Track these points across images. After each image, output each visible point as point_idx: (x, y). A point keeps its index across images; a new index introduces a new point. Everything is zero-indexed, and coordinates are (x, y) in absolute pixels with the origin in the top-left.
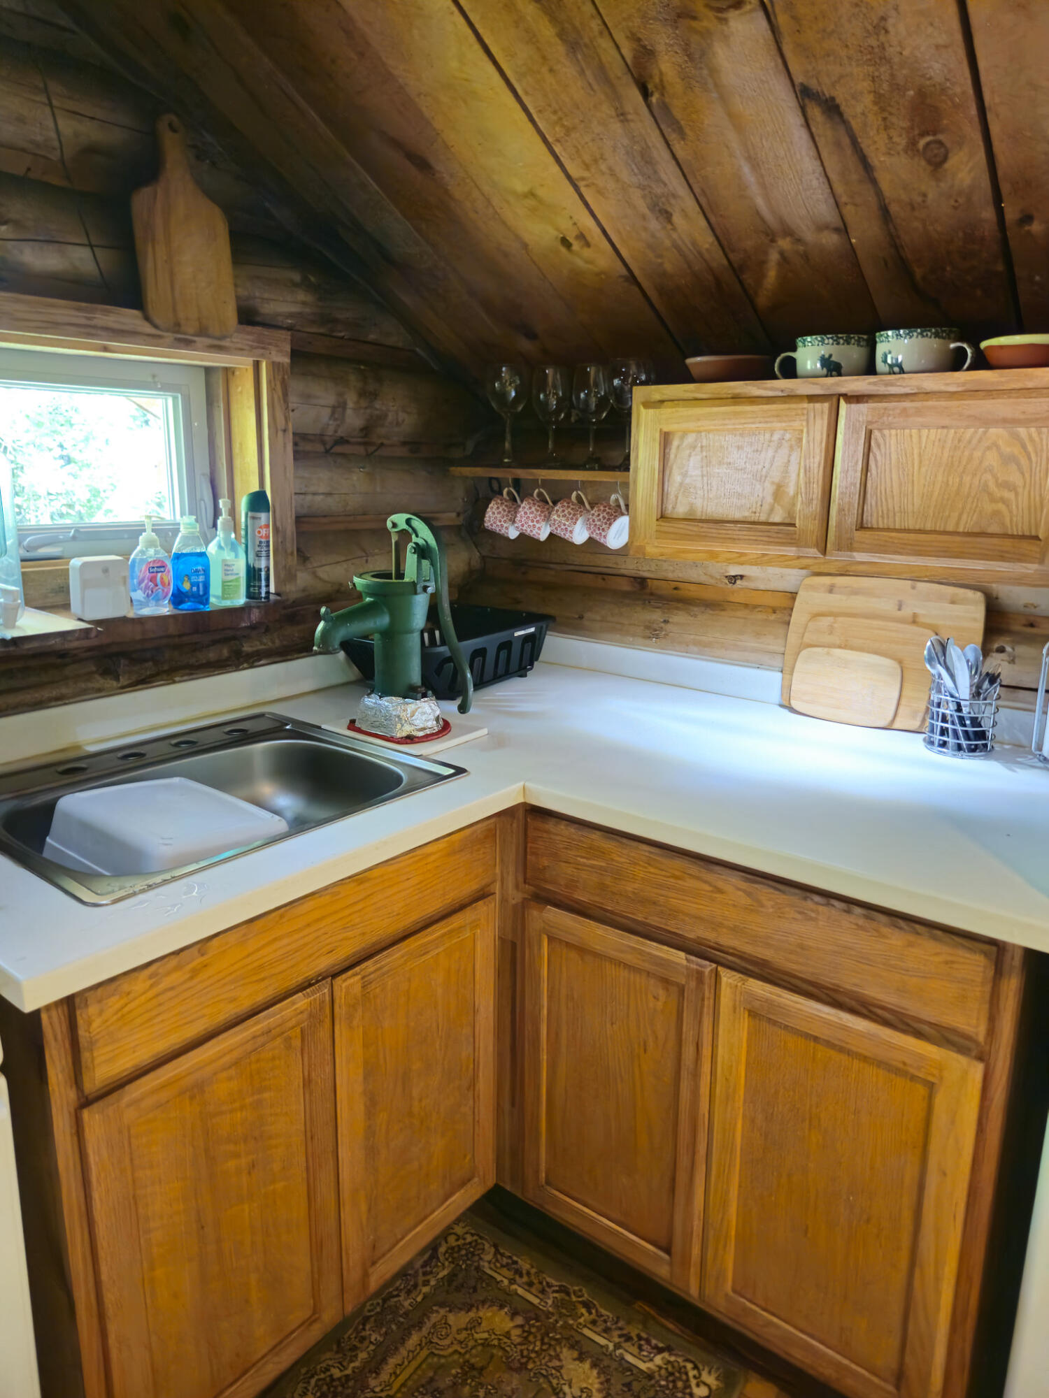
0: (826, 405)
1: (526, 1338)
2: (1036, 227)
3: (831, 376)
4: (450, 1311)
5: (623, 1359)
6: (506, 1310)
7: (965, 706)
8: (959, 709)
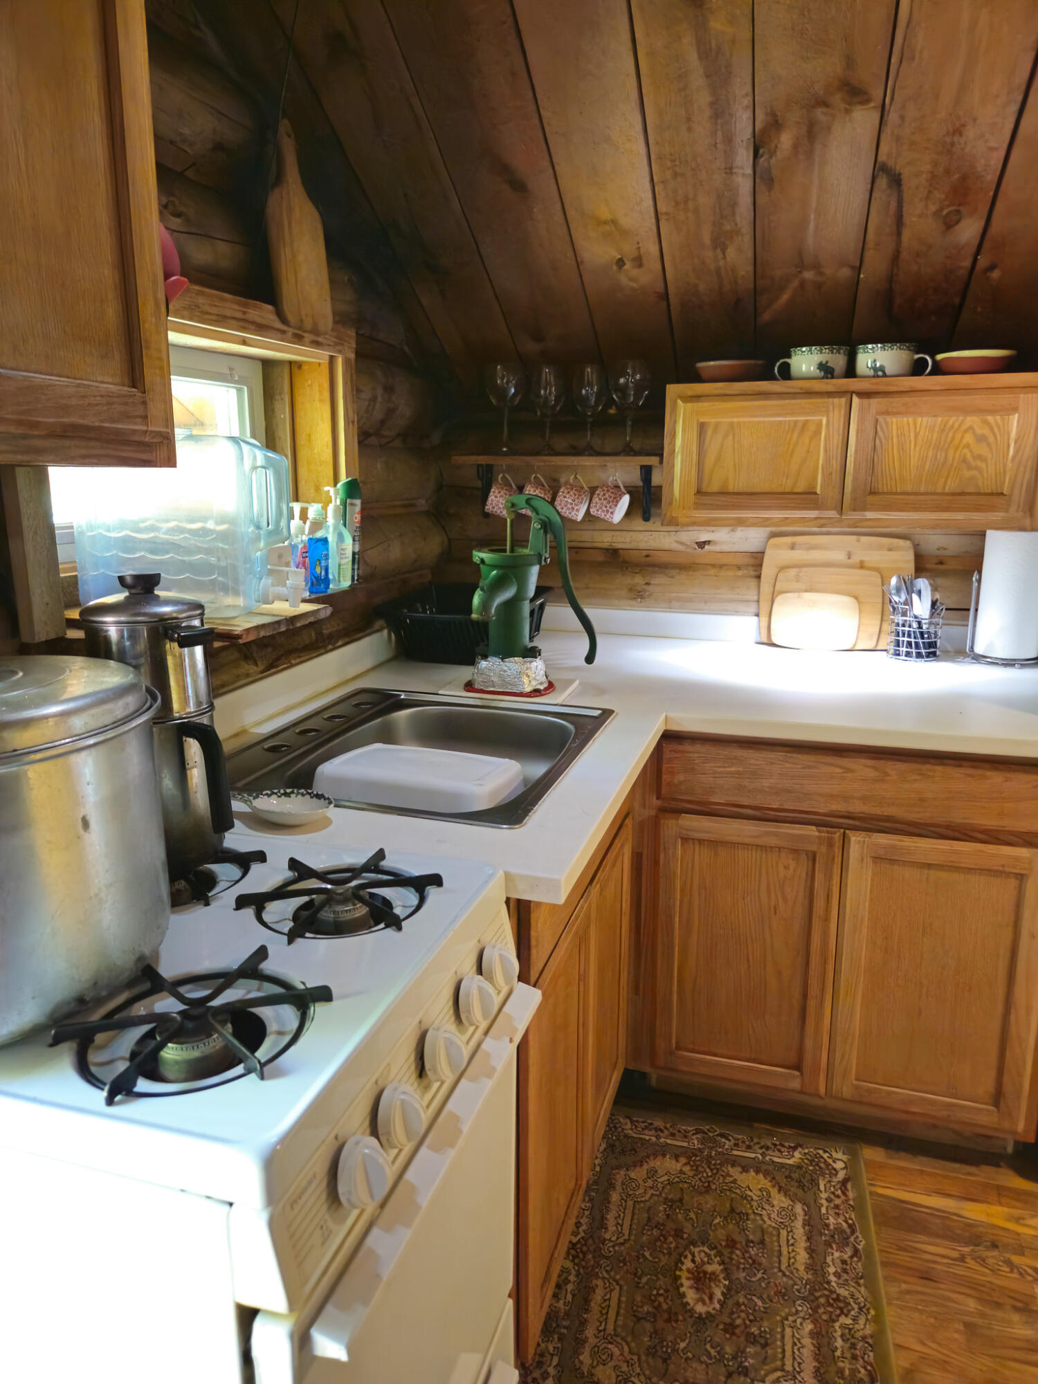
0: (843, 400)
1: (696, 1170)
2: (996, 274)
3: (827, 378)
4: (627, 1170)
5: (773, 1162)
6: (668, 1156)
7: (925, 624)
8: (920, 627)
